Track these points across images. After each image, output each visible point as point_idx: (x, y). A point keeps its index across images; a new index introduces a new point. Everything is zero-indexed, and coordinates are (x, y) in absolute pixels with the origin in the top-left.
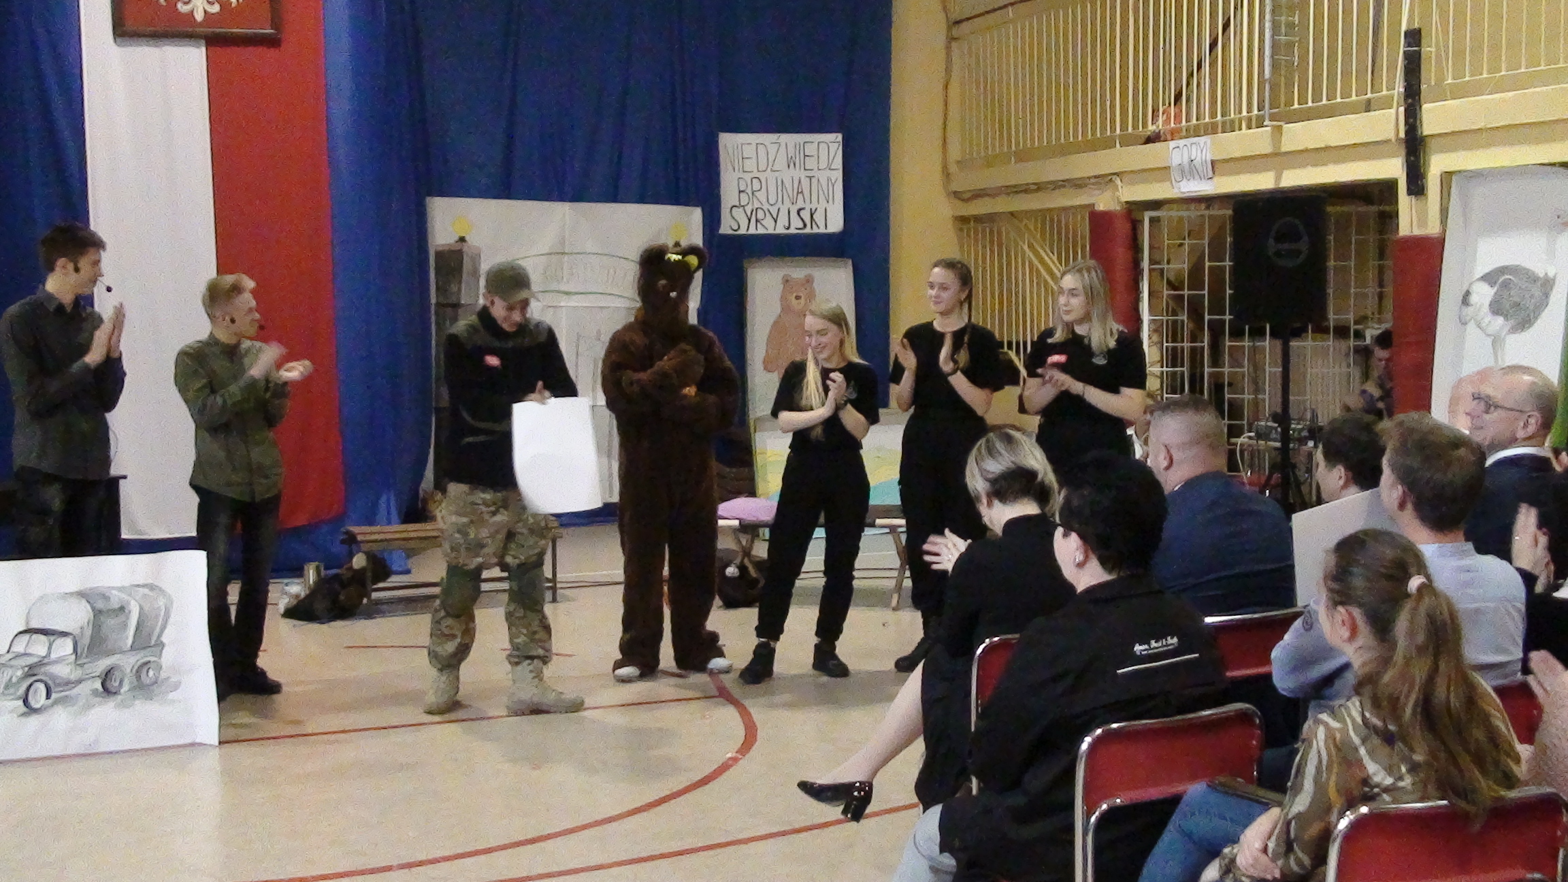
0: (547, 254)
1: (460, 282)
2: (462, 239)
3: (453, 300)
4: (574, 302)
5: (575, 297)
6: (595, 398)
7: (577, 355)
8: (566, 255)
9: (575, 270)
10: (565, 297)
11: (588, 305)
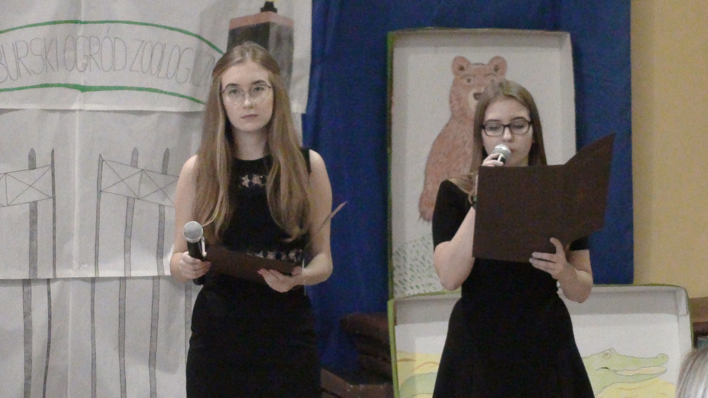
0: (53, 23)
4: (96, 103)
5: (97, 94)
6: (128, 265)
7: (100, 192)
8: (82, 26)
9: (95, 49)
10: (79, 94)
11: (118, 108)
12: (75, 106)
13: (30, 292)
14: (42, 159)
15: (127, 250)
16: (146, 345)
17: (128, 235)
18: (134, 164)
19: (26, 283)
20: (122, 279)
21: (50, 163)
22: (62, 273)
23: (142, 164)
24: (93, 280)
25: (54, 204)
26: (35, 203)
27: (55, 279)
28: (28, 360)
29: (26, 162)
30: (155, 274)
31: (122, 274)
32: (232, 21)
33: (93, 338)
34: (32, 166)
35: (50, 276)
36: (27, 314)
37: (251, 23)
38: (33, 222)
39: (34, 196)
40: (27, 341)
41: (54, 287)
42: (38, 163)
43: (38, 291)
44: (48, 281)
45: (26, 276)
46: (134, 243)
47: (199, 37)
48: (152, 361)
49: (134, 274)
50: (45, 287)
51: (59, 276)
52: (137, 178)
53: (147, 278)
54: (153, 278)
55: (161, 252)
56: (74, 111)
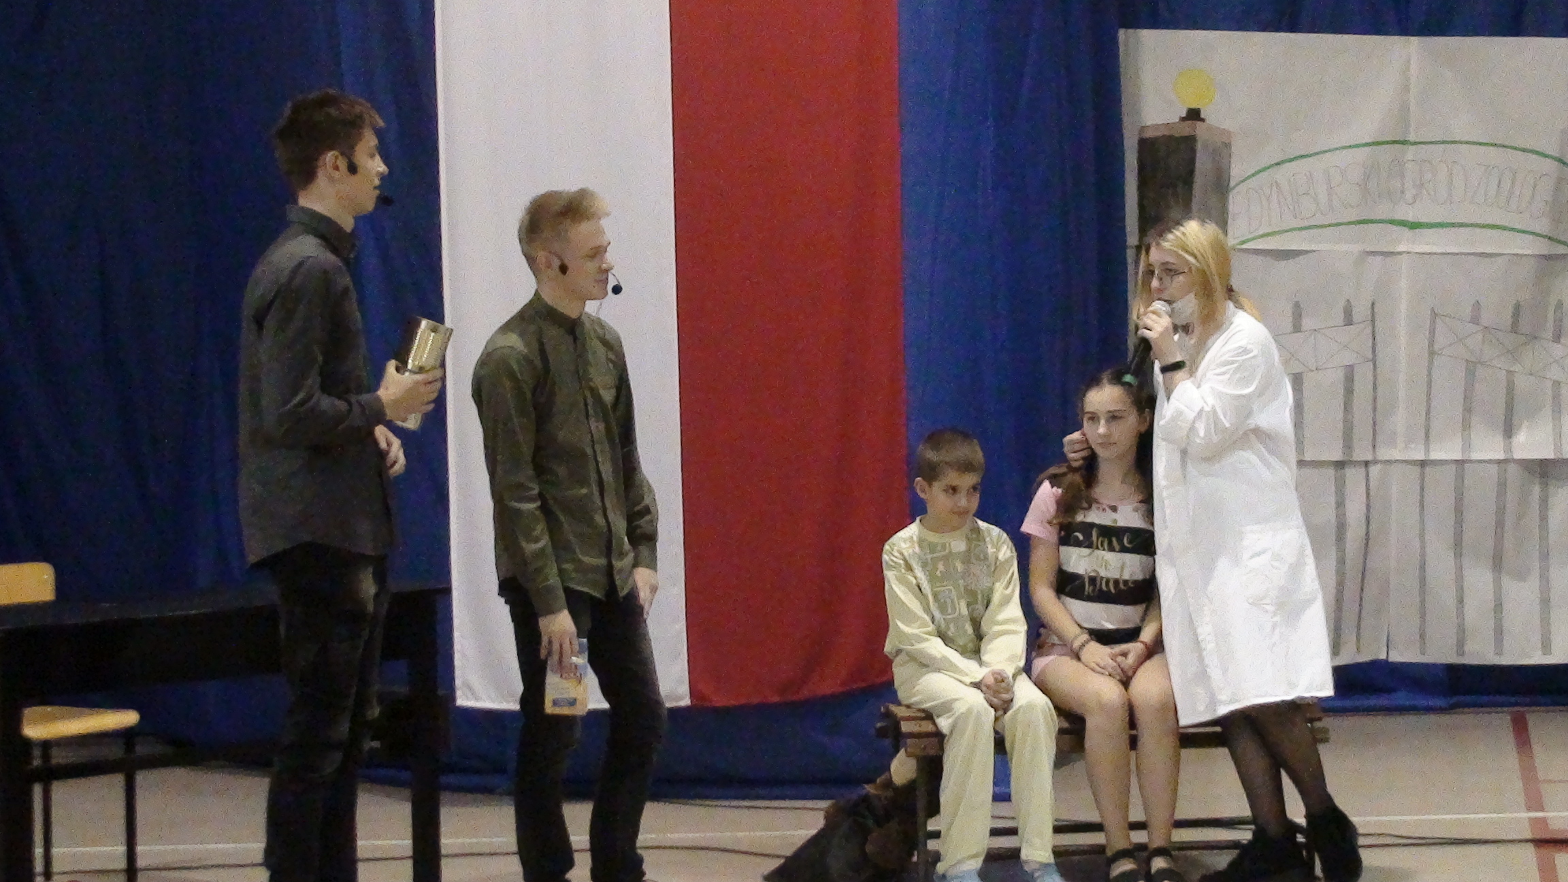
1: (1188, 205)
2: (1194, 115)
4: (1428, 243)
5: (1429, 232)
6: (1467, 446)
7: (1432, 354)
10: (1406, 232)
11: (1456, 251)
12: (1401, 248)
13: (1343, 478)
14: (1361, 311)
15: (1466, 426)
16: (1490, 543)
17: (1468, 410)
18: (1475, 320)
19: (1340, 465)
20: (1460, 463)
21: (1370, 318)
22: (1384, 453)
23: (1487, 318)
24: (1423, 464)
25: (1375, 369)
26: (1351, 367)
28: (1341, 561)
29: (1339, 319)
30: (1501, 456)
31: (1458, 456)
33: (1422, 536)
34: (1349, 321)
35: (1369, 458)
36: (1340, 504)
38: (1349, 391)
39: (1348, 358)
40: (1340, 539)
41: (1375, 470)
42: (1356, 317)
43: (1354, 476)
44: (1367, 463)
45: (1337, 456)
46: (1475, 420)
48: (1497, 563)
49: (1475, 456)
50: (1363, 470)
51: (1379, 457)
52: (1479, 337)
53: (1489, 461)
54: (1499, 462)
55: (1509, 431)
56: (1400, 253)
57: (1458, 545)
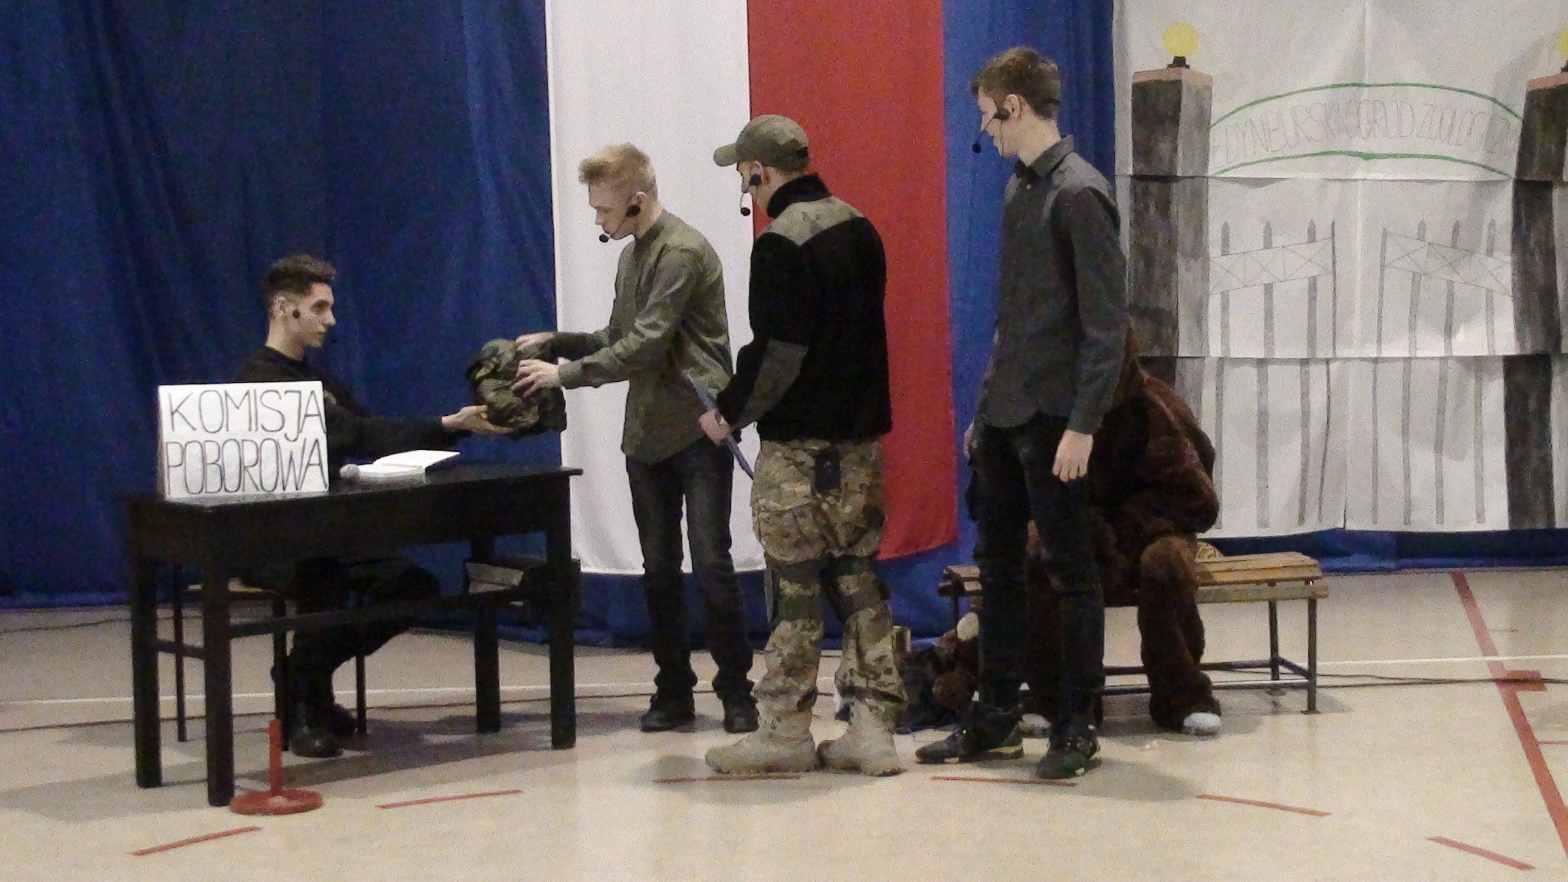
0: (1334, 86)
1: (1175, 140)
2: (1180, 62)
3: (1163, 170)
4: (1380, 171)
5: (1381, 162)
6: (1413, 345)
7: (1383, 266)
8: (1366, 89)
9: (1380, 114)
10: (1362, 162)
11: (1404, 177)
12: (1357, 176)
13: (1307, 373)
14: (1322, 231)
15: (1412, 328)
16: (1432, 428)
17: (1413, 316)
18: (1421, 237)
19: (1304, 362)
20: (1407, 360)
21: (1330, 236)
22: (1343, 352)
23: (1429, 237)
24: (1375, 361)
25: (1334, 280)
26: (1314, 278)
27: (1335, 359)
28: (1306, 445)
29: (1304, 237)
30: (1443, 354)
31: (1406, 354)
32: (1531, 82)
33: (1375, 423)
34: (1312, 236)
35: (1330, 356)
36: (1305, 395)
37: (1550, 84)
38: (1313, 299)
39: (1313, 271)
40: (1305, 425)
41: (1334, 367)
42: (1318, 237)
43: (1317, 371)
44: (1327, 361)
45: (1304, 356)
46: (1420, 322)
47: (1494, 100)
48: (1439, 447)
49: (1420, 354)
50: (1324, 367)
51: (1339, 354)
52: (1425, 251)
53: (1433, 358)
54: (1441, 358)
55: (1449, 332)
56: (1355, 180)
57: (1405, 431)
